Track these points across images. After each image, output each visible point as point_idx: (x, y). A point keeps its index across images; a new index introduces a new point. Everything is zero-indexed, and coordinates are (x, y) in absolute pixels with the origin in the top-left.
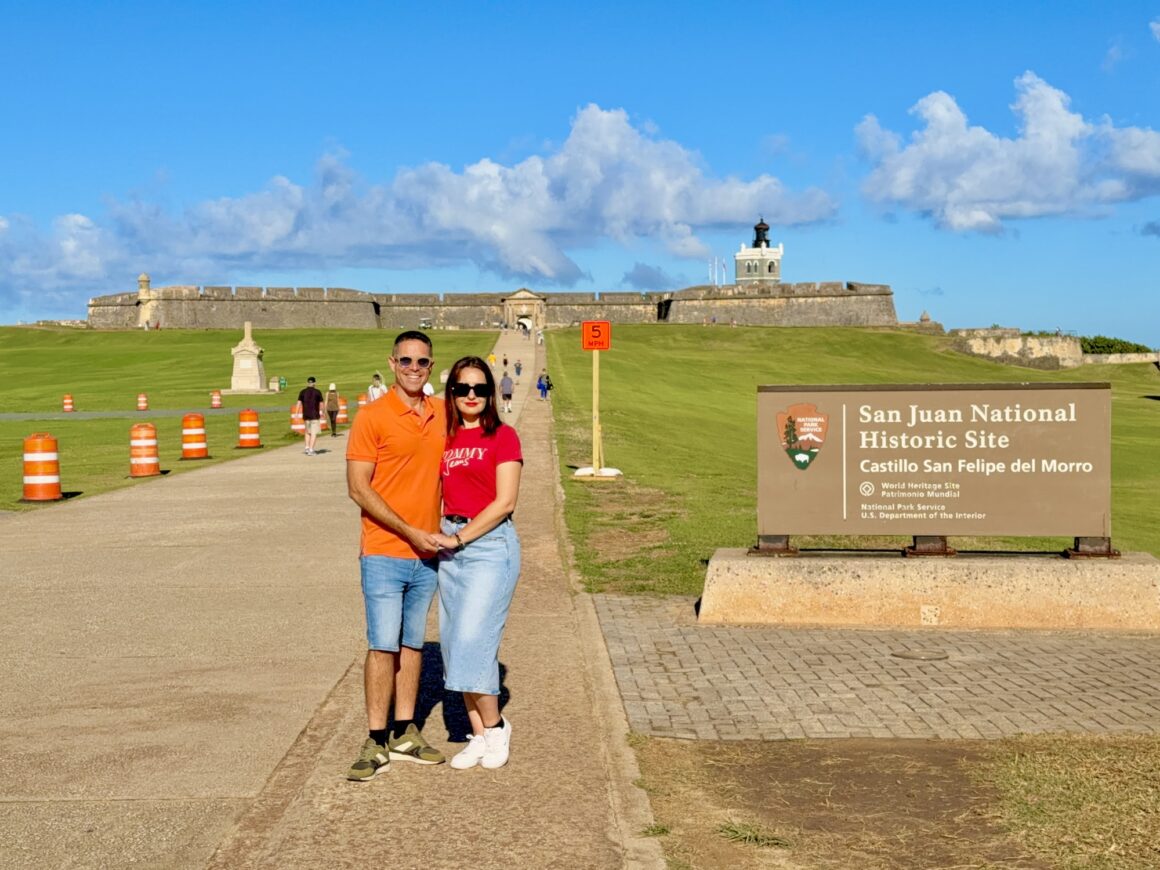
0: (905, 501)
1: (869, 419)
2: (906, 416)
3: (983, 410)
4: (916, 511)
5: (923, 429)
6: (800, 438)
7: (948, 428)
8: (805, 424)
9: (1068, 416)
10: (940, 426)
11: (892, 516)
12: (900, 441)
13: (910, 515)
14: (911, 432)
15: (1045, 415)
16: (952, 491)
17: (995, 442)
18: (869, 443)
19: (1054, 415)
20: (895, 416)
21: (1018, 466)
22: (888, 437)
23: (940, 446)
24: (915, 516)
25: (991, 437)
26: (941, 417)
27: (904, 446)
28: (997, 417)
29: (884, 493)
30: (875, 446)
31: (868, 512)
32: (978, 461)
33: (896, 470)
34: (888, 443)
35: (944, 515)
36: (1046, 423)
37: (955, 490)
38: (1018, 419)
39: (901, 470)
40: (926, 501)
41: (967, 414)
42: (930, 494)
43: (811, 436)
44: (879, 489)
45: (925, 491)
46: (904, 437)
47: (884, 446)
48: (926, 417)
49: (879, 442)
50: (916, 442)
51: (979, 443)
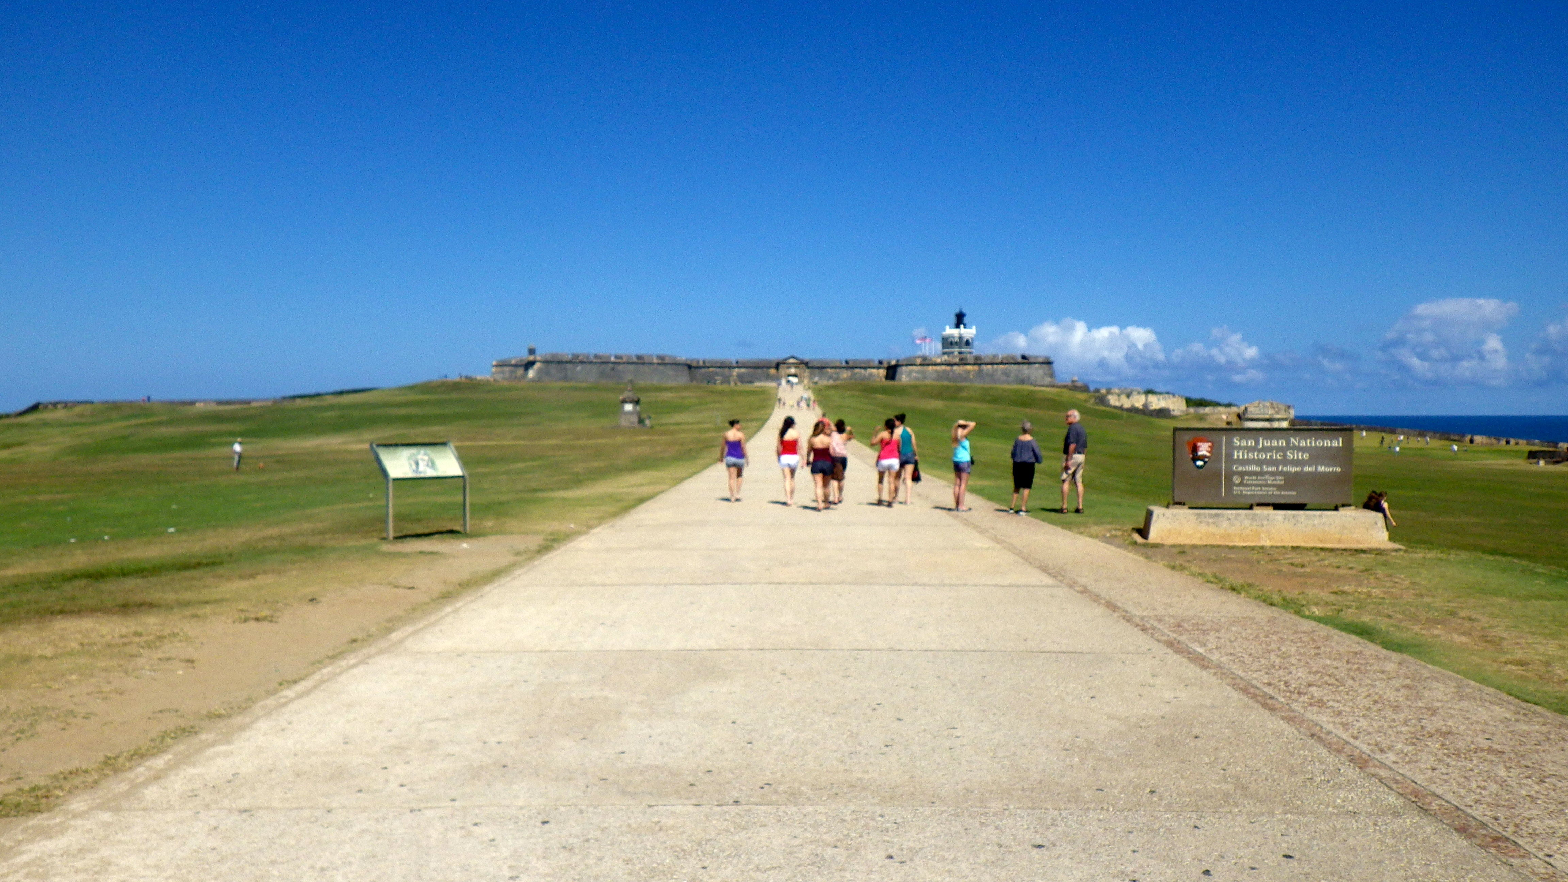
0: (1256, 485)
1: (1238, 444)
2: (1257, 443)
3: (1296, 440)
4: (1261, 490)
5: (1265, 450)
6: (1199, 454)
7: (1278, 449)
9: (1338, 443)
10: (1274, 448)
11: (1249, 493)
12: (1254, 455)
13: (1258, 493)
14: (1259, 451)
15: (1327, 443)
16: (1280, 480)
17: (1302, 456)
18: (1238, 456)
19: (1331, 443)
20: (1251, 443)
22: (1248, 453)
23: (1274, 457)
25: (1300, 454)
26: (1275, 444)
27: (1256, 457)
28: (1303, 444)
29: (1245, 482)
30: (1241, 457)
31: (1237, 491)
34: (1248, 456)
35: (1276, 493)
36: (1327, 447)
38: (1313, 445)
40: (1266, 485)
41: (1288, 443)
42: (1269, 482)
43: (1205, 453)
44: (1242, 479)
46: (1256, 454)
47: (1246, 457)
48: (1267, 444)
49: (1243, 456)
50: (1262, 456)
51: (1294, 456)
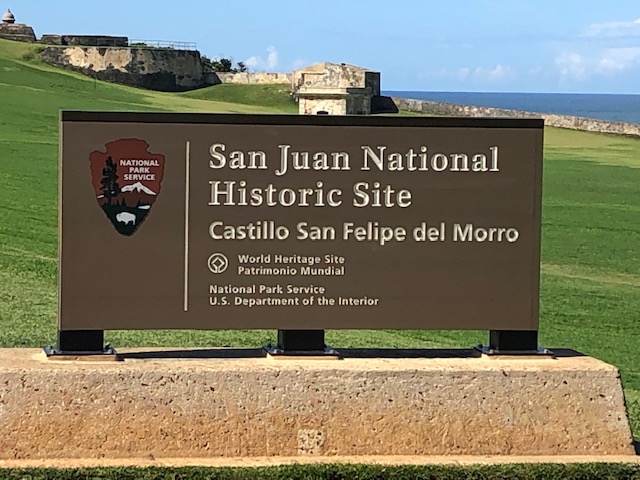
1: (223, 164)
2: (274, 161)
4: (285, 295)
5: (297, 180)
6: (123, 190)
7: (330, 178)
8: (131, 169)
9: (489, 164)
10: (321, 175)
13: (278, 301)
14: (280, 183)
16: (335, 267)
17: (394, 198)
18: (223, 198)
19: (471, 163)
21: (422, 233)
22: (249, 189)
23: (320, 203)
24: (284, 301)
25: (389, 192)
26: (322, 162)
27: (271, 203)
29: (241, 270)
30: (230, 201)
31: (219, 296)
32: (370, 225)
33: (259, 237)
35: (323, 301)
36: (460, 174)
37: (338, 266)
38: (424, 167)
39: (265, 237)
40: (300, 280)
41: (357, 159)
42: (305, 271)
43: (139, 186)
44: (234, 264)
45: (298, 266)
47: (243, 202)
48: (302, 162)
49: (237, 197)
